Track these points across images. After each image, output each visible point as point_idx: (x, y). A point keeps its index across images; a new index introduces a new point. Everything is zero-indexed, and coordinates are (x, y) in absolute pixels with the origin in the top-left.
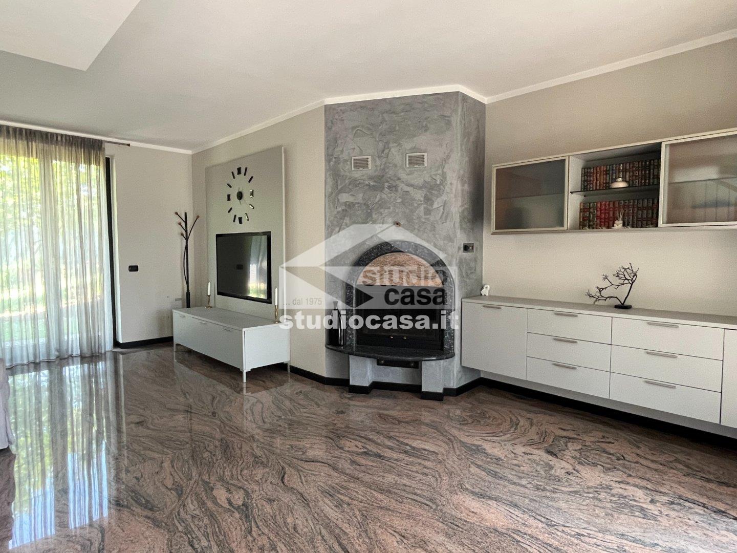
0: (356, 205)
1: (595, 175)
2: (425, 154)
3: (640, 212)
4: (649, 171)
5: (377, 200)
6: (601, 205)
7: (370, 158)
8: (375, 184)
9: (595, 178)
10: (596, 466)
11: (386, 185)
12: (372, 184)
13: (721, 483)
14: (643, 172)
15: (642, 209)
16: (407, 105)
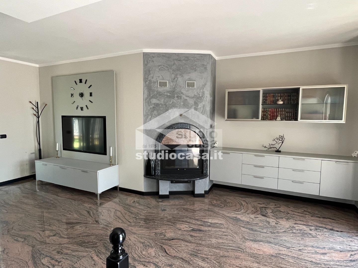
0: (160, 105)
1: (268, 97)
2: (195, 82)
3: (287, 114)
4: (291, 97)
5: (171, 103)
6: (271, 110)
7: (167, 82)
8: (170, 95)
9: (268, 98)
10: (282, 218)
11: (176, 96)
12: (168, 94)
13: (324, 218)
14: (288, 98)
15: (288, 112)
16: (186, 57)
